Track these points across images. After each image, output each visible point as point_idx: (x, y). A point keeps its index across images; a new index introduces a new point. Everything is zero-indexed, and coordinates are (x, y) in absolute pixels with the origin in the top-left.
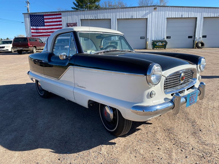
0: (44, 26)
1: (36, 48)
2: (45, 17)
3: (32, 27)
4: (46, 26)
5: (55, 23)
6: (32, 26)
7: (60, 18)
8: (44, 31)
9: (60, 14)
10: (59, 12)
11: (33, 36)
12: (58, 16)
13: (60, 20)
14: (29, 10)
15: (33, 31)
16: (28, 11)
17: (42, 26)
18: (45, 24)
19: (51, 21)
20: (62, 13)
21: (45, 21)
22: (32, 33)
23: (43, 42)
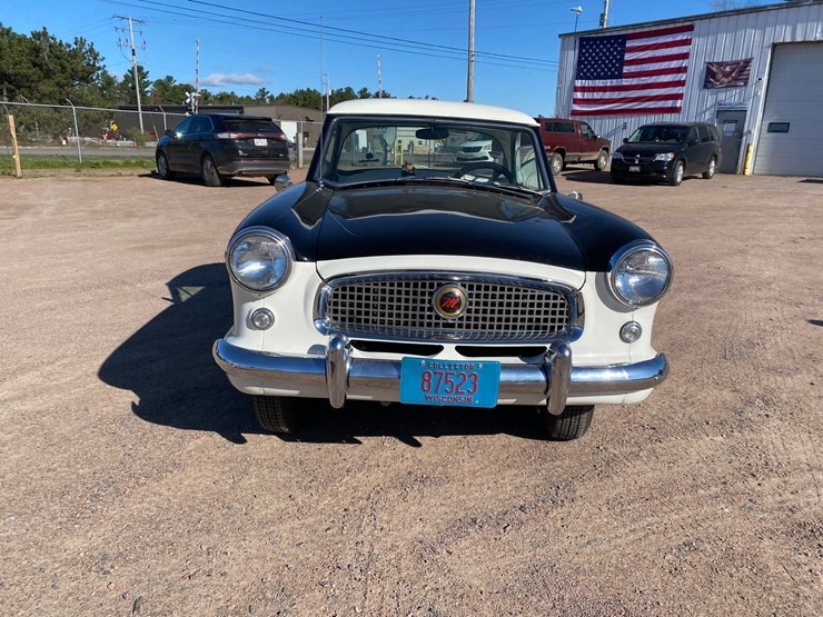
0: (622, 76)
1: (563, 156)
2: (629, 44)
3: (579, 83)
4: (626, 77)
5: (659, 64)
6: (581, 78)
7: (687, 42)
8: (616, 95)
9: (691, 28)
10: (686, 19)
11: (575, 113)
12: (679, 37)
13: (684, 49)
14: (606, 17)
15: (579, 95)
16: (602, 24)
17: (612, 77)
18: (626, 69)
19: (646, 56)
20: (697, 24)
21: (628, 57)
22: (576, 101)
23: (595, 137)
